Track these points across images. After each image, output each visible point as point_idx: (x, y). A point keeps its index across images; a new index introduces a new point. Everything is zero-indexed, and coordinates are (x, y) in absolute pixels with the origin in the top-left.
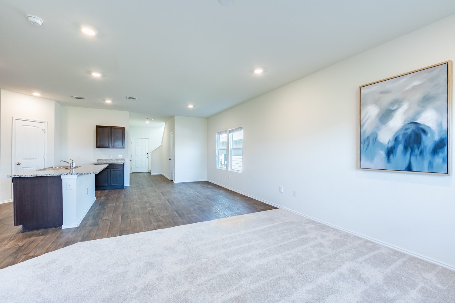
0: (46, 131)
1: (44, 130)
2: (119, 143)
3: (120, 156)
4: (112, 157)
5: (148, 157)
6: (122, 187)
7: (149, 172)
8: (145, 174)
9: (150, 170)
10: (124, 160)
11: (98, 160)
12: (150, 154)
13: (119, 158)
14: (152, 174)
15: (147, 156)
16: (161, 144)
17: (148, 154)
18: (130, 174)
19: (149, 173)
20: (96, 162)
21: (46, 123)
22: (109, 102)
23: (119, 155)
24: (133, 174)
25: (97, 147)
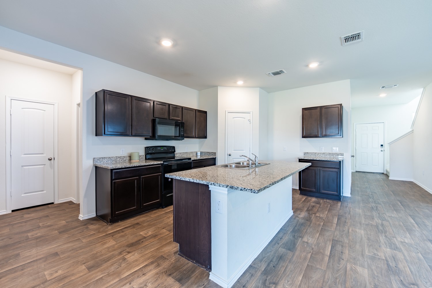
0: (251, 121)
1: (249, 120)
2: (333, 130)
3: (336, 150)
4: (323, 151)
5: (383, 150)
6: (337, 197)
7: (385, 173)
8: (379, 177)
9: (387, 171)
10: (342, 155)
11: (305, 154)
12: (386, 147)
13: (334, 152)
14: (390, 178)
15: (380, 148)
16: (411, 130)
17: (382, 145)
18: (352, 173)
19: (386, 175)
20: (302, 157)
21: (251, 113)
22: (314, 65)
23: (334, 148)
24: (357, 174)
25: (303, 137)
